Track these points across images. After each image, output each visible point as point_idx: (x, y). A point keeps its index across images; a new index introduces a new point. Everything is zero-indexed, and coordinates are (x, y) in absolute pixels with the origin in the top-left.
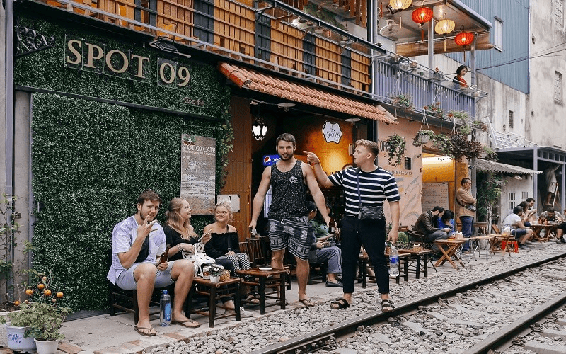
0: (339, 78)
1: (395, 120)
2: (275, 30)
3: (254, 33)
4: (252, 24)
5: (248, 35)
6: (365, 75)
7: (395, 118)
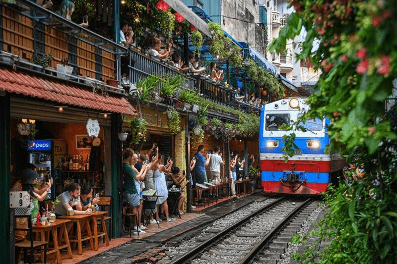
0: (94, 75)
1: (135, 112)
2: (48, 35)
3: (33, 39)
4: (31, 31)
5: (28, 41)
6: (112, 70)
7: (135, 111)
